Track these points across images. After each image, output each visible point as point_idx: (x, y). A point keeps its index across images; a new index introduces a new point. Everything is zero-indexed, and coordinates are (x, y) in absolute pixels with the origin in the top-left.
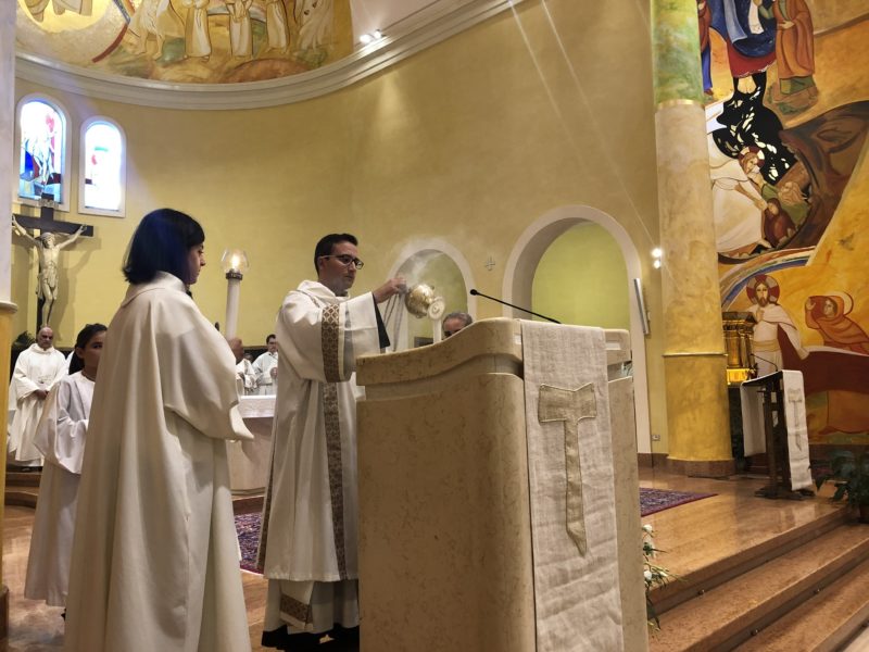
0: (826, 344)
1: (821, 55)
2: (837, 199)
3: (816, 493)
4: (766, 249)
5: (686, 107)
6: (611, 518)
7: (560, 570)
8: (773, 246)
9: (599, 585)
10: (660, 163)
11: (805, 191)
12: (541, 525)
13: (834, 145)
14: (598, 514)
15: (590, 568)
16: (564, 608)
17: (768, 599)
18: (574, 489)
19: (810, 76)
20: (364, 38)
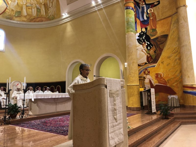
0: (159, 83)
1: (158, 25)
2: (161, 54)
3: (157, 113)
4: (147, 63)
5: (132, 34)
6: (121, 115)
7: (113, 125)
8: (149, 63)
9: (119, 128)
10: (127, 45)
11: (155, 52)
12: (110, 116)
13: (160, 43)
14: (119, 114)
15: (118, 125)
16: (113, 132)
17: (148, 133)
18: (115, 110)
19: (156, 29)
20: (63, 14)
